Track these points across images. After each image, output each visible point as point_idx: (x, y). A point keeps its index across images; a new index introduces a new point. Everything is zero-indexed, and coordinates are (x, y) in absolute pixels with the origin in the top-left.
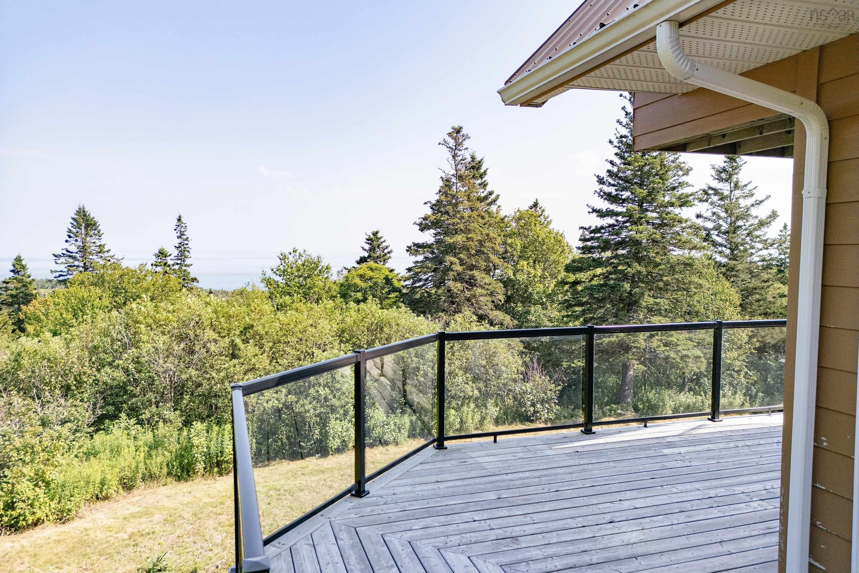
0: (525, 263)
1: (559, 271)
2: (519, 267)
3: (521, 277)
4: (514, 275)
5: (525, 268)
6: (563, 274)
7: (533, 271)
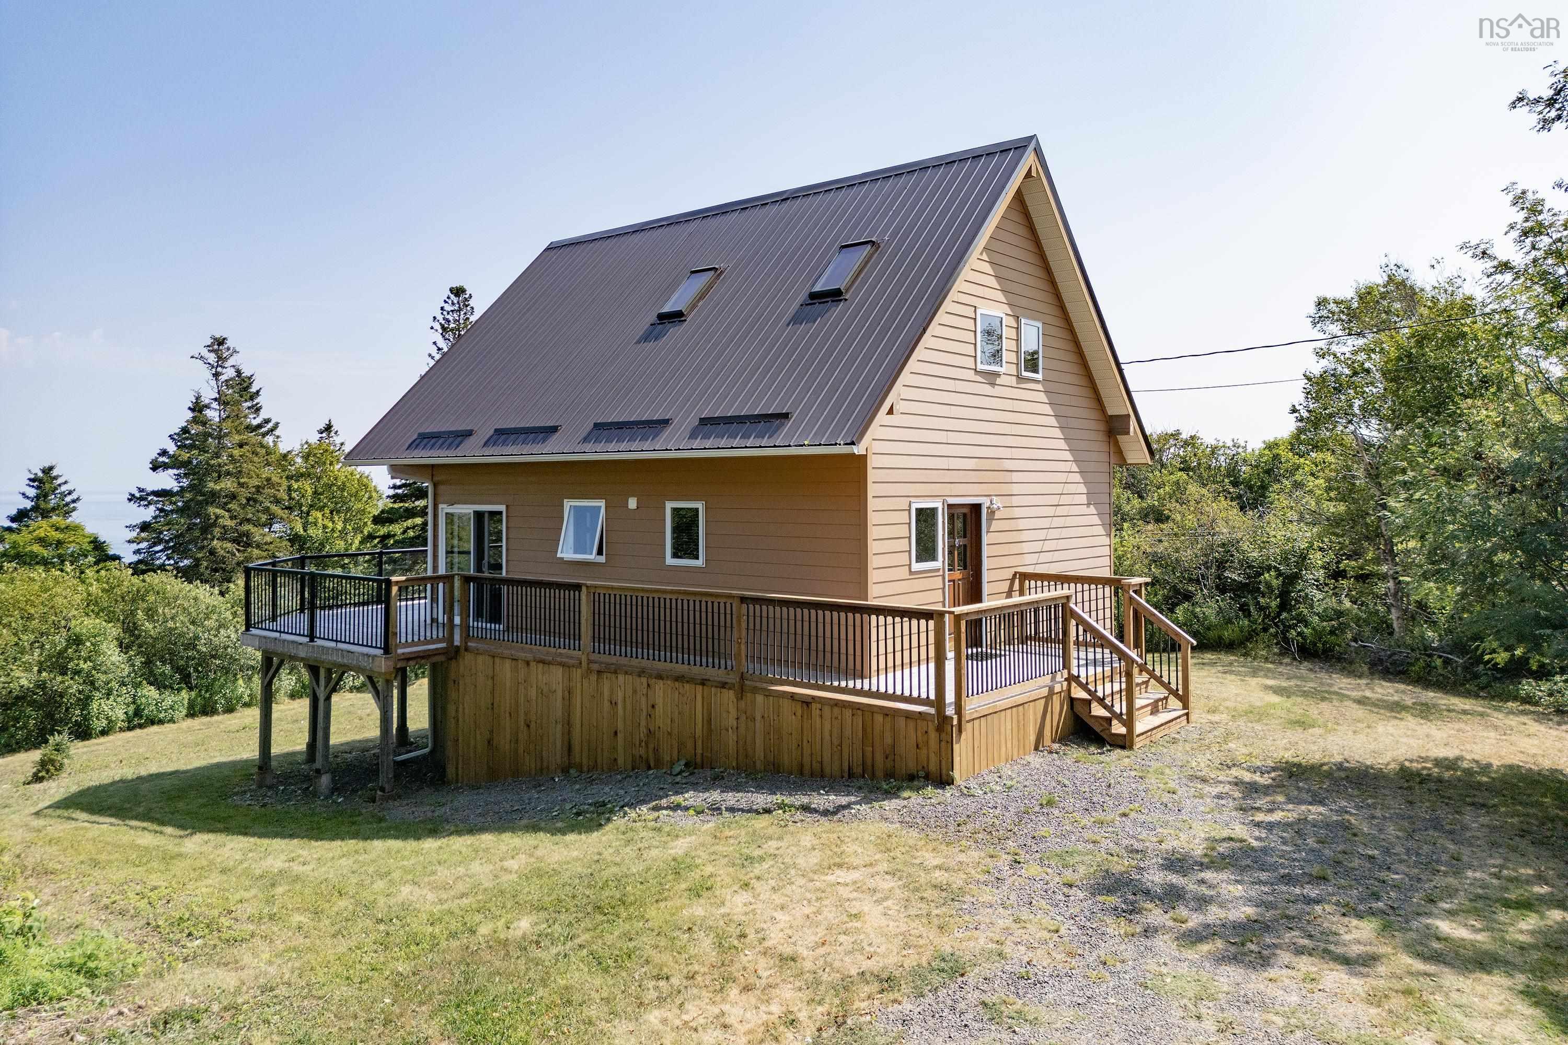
0: (319, 515)
1: (365, 523)
2: (311, 519)
3: (315, 533)
4: (305, 531)
5: (320, 521)
6: (369, 528)
7: (330, 525)
